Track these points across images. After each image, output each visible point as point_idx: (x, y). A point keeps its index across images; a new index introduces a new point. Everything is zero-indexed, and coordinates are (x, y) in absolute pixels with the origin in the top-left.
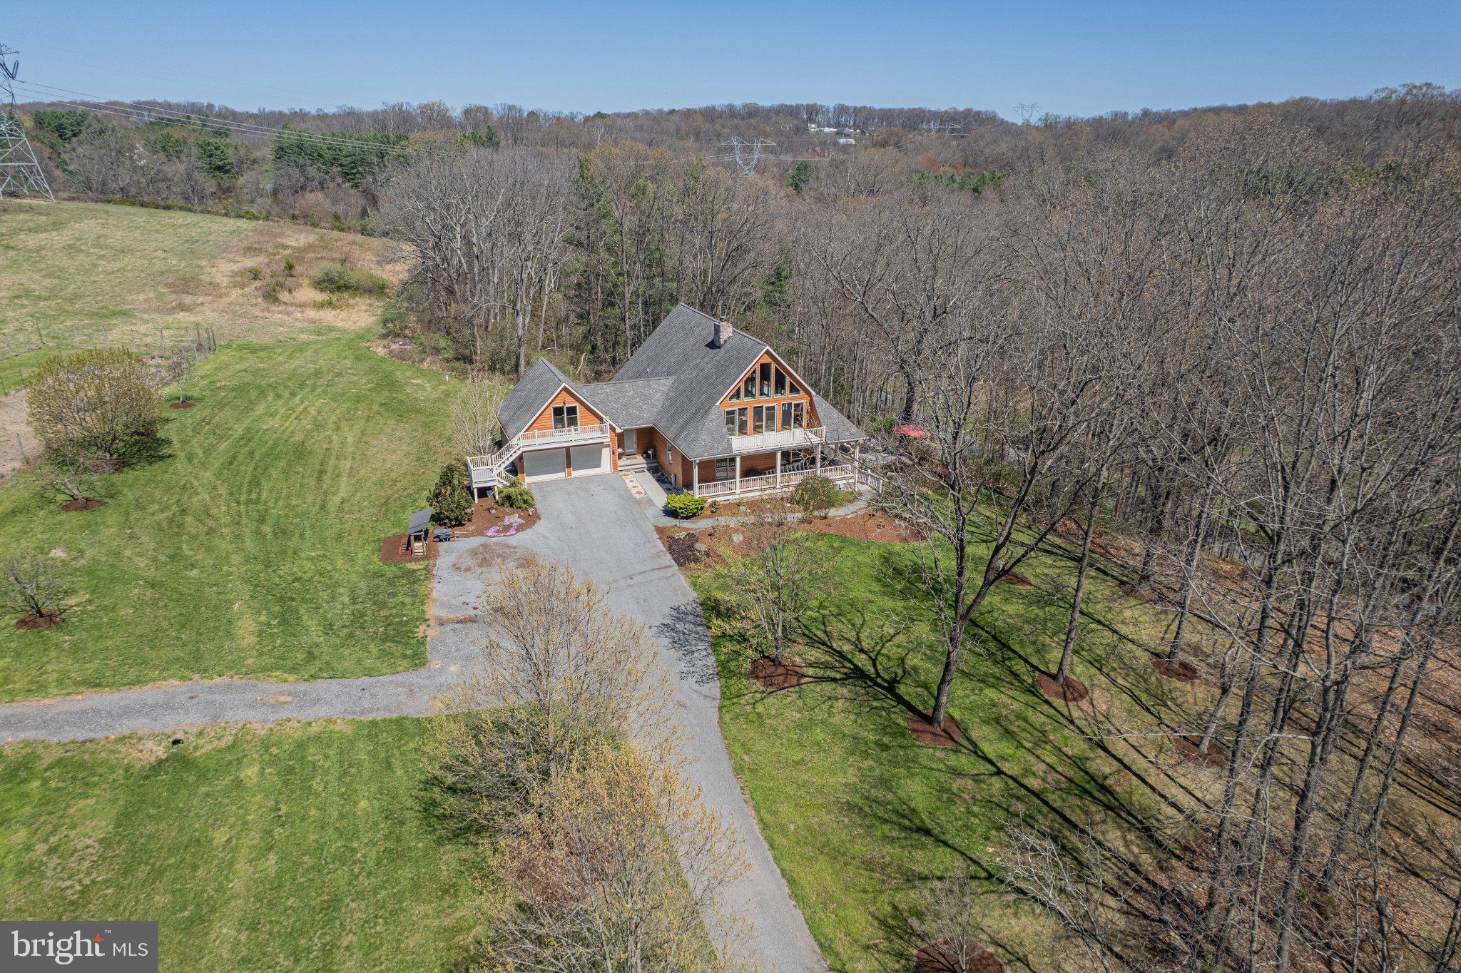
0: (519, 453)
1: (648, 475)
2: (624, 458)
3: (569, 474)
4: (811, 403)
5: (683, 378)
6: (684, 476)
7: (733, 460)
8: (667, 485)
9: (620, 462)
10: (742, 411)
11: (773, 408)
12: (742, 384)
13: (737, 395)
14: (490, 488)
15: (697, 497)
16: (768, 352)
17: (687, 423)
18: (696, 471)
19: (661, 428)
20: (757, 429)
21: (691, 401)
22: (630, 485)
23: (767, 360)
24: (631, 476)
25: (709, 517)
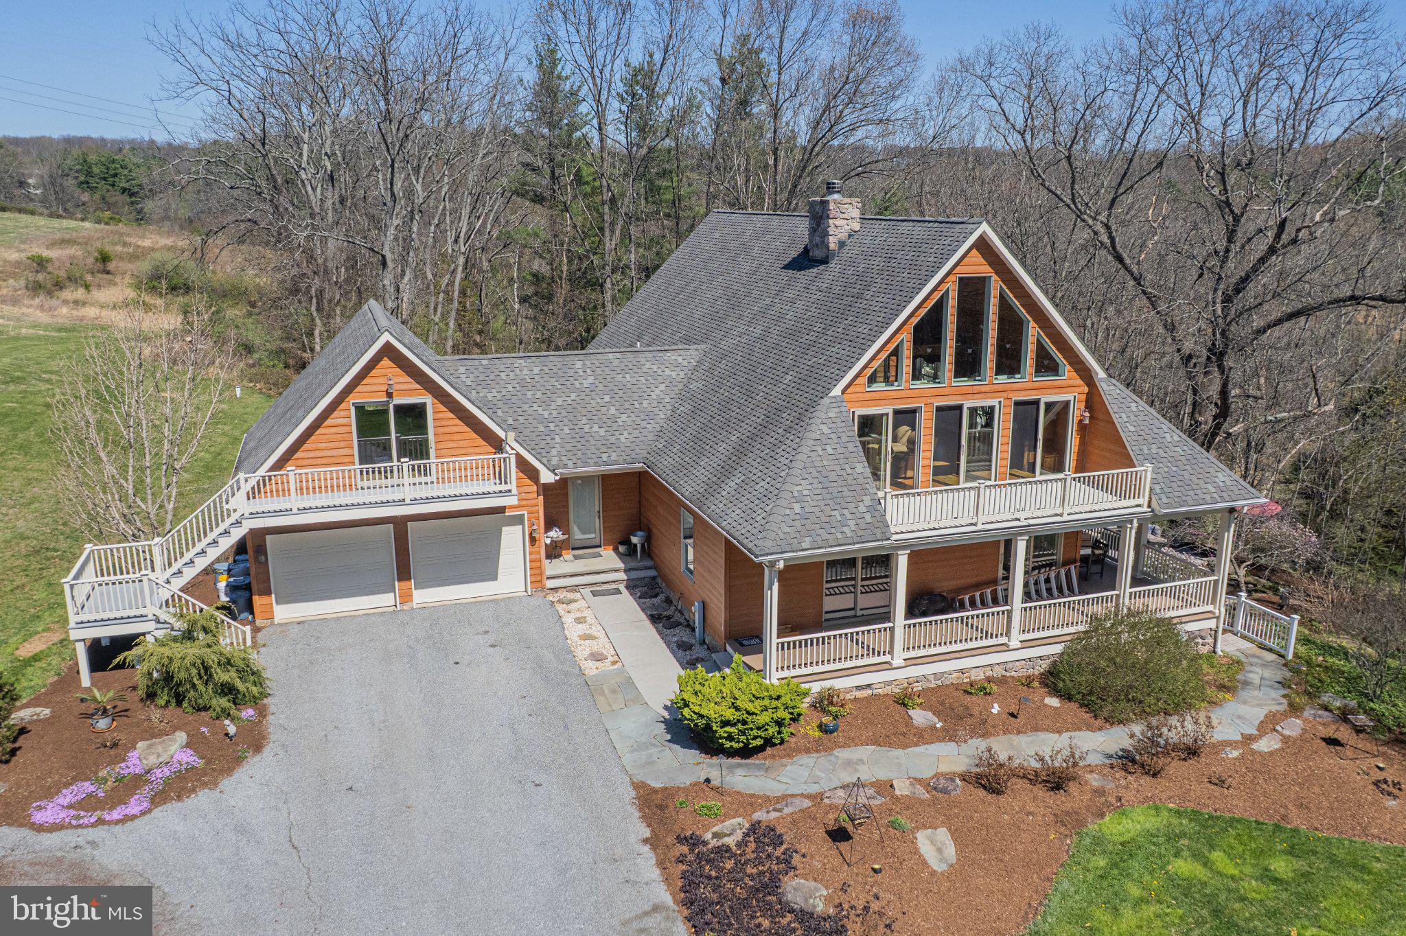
0: (237, 534)
1: (627, 603)
2: (568, 555)
3: (406, 597)
4: (1093, 401)
5: (725, 345)
6: (730, 606)
7: (883, 561)
8: (682, 634)
9: (551, 567)
10: (906, 417)
11: (989, 413)
12: (907, 337)
13: (887, 372)
14: (126, 642)
15: (774, 678)
16: (983, 246)
17: (740, 453)
18: (773, 596)
19: (666, 471)
20: (946, 471)
21: (750, 394)
22: (574, 631)
23: (978, 267)
24: (583, 604)
25: (816, 747)
